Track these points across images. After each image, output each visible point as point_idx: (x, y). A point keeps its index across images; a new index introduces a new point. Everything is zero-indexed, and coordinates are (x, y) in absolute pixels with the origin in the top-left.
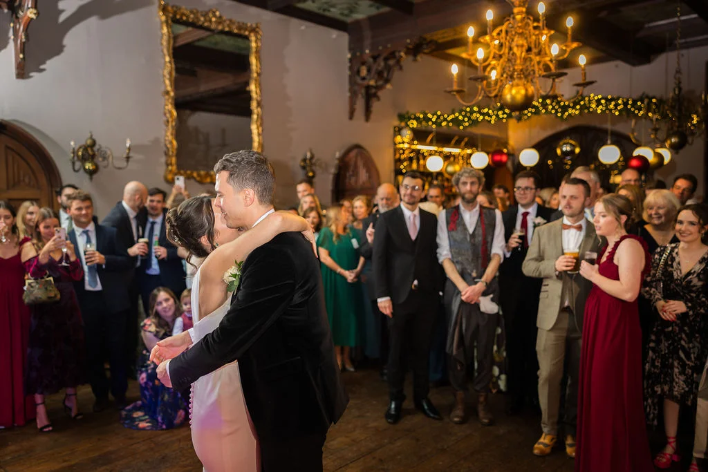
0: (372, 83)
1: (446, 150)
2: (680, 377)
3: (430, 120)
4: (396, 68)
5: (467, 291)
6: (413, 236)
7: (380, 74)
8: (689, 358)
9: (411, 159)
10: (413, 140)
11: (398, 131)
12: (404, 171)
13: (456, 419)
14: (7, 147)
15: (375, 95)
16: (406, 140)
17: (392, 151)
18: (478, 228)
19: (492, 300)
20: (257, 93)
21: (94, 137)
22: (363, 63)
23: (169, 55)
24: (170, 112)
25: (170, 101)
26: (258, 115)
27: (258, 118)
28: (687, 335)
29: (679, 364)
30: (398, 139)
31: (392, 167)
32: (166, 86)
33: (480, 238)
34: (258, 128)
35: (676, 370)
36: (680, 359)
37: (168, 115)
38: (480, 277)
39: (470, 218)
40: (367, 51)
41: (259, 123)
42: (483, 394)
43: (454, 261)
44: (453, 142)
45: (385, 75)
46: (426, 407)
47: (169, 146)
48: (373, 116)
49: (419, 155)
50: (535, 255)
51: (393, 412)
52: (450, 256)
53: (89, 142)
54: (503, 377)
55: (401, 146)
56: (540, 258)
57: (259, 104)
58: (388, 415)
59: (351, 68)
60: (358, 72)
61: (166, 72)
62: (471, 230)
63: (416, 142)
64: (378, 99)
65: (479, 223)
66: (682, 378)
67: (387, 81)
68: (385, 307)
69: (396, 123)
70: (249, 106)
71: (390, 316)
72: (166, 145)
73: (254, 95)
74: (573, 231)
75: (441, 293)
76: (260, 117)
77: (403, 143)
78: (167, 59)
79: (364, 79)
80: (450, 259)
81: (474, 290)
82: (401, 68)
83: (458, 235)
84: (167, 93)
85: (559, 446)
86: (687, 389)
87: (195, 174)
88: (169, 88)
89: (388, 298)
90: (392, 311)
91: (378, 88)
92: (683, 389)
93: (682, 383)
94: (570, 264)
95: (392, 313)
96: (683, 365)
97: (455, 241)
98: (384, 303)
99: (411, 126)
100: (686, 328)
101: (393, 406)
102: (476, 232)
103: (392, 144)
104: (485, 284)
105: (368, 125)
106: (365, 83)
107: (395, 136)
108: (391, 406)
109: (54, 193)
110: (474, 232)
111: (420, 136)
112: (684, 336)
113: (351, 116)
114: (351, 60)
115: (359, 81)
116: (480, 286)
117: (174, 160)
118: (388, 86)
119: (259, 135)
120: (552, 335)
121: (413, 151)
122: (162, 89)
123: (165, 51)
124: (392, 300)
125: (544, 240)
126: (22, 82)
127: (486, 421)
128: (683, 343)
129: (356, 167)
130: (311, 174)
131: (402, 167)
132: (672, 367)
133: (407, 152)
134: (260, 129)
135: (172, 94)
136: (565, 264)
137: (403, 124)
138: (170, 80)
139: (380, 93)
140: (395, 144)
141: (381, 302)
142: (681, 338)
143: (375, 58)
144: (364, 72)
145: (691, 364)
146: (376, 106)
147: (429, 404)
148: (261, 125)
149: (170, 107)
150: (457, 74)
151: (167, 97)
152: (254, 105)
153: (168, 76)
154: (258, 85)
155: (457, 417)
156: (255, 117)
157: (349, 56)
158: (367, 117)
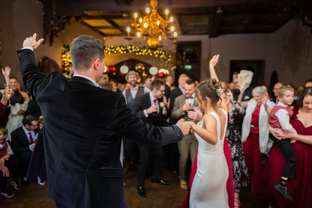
0: (57, 29)
4: (67, 24)
7: (59, 26)
11: (64, 52)
15: (56, 34)
16: (68, 57)
22: (52, 19)
30: (64, 56)
40: (54, 13)
45: (61, 26)
48: (54, 44)
55: (65, 60)
59: (44, 20)
60: (49, 22)
64: (57, 36)
67: (62, 29)
69: (63, 48)
77: (66, 58)
79: (52, 26)
82: (70, 24)
105: (51, 48)
106: (53, 28)
107: (62, 54)
113: (44, 43)
114: (44, 16)
118: (63, 31)
133: (68, 63)
137: (66, 50)
139: (58, 34)
140: (62, 58)
143: (58, 17)
144: (52, 22)
146: (55, 39)
157: (44, 14)
158: (51, 44)
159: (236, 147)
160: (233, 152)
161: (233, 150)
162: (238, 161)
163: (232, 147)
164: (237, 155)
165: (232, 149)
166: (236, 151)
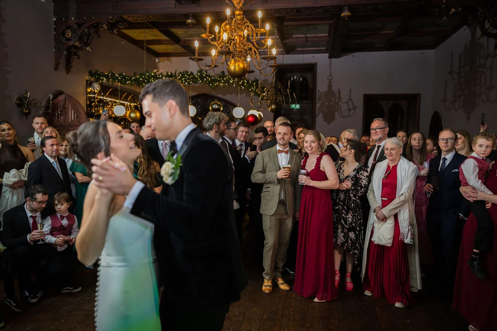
1: (123, 102)
2: (341, 234)
4: (95, 36)
8: (346, 223)
10: (101, 92)
11: (90, 84)
16: (96, 91)
17: (84, 98)
22: (69, 28)
28: (345, 210)
29: (341, 227)
35: (340, 230)
36: (342, 224)
40: (73, 19)
44: (124, 96)
45: (85, 40)
48: (73, 69)
50: (260, 169)
56: (264, 171)
59: (55, 29)
66: (342, 234)
67: (87, 44)
69: (87, 77)
74: (283, 154)
79: (69, 40)
85: (275, 285)
86: (344, 240)
91: (81, 48)
92: (342, 240)
93: (342, 237)
94: (287, 174)
96: (343, 228)
100: (345, 207)
103: (85, 93)
105: (68, 76)
106: (71, 43)
107: (87, 86)
112: (344, 211)
113: (56, 68)
114: (56, 23)
118: (88, 49)
120: (274, 218)
125: (266, 160)
128: (343, 215)
129: (64, 108)
130: (27, 111)
132: (337, 228)
136: (285, 174)
137: (93, 79)
139: (80, 53)
142: (343, 213)
143: (80, 25)
144: (69, 34)
145: (347, 227)
157: (55, 19)
158: (68, 71)
159: (352, 215)
160: (349, 221)
161: (349, 218)
162: (355, 233)
163: (347, 215)
164: (354, 225)
165: (347, 217)
166: (353, 220)
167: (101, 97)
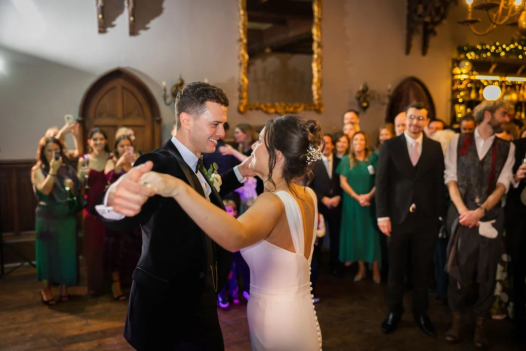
0: (428, 19)
1: (509, 79)
3: (489, 51)
5: (465, 215)
6: (414, 160)
7: (438, 11)
9: (470, 89)
10: (472, 71)
11: (457, 63)
12: (460, 100)
13: (449, 338)
14: (123, 88)
15: (432, 31)
16: (464, 71)
17: (449, 82)
18: (488, 156)
19: (494, 225)
20: (317, 36)
21: (183, 78)
22: (420, 2)
23: (243, 9)
24: (243, 56)
25: (244, 46)
26: (318, 55)
27: (318, 57)
30: (457, 70)
31: (449, 96)
32: (240, 35)
33: (490, 167)
34: (318, 66)
37: (241, 58)
38: (483, 202)
39: (483, 146)
41: (319, 61)
42: (481, 318)
43: (458, 185)
44: (520, 71)
45: (442, 11)
46: (423, 323)
47: (242, 83)
48: (430, 50)
49: (479, 86)
51: (389, 323)
52: (456, 179)
53: (179, 82)
54: (511, 304)
55: (459, 77)
57: (319, 46)
58: (384, 324)
59: (409, 8)
60: (415, 11)
61: (240, 24)
62: (481, 156)
63: (475, 73)
64: (435, 34)
65: (491, 152)
67: (444, 17)
68: (384, 227)
69: (455, 55)
70: (311, 47)
71: (388, 235)
72: (239, 83)
73: (315, 38)
75: (440, 219)
76: (320, 57)
77: (462, 74)
78: (242, 12)
79: (420, 16)
80: (455, 182)
81: (471, 215)
83: (467, 160)
84: (241, 40)
87: (262, 106)
88: (243, 36)
89: (387, 219)
90: (390, 230)
91: (435, 23)
95: (391, 233)
97: (463, 165)
98: (383, 223)
99: (470, 58)
101: (391, 317)
102: (486, 160)
103: (450, 75)
104: (483, 211)
105: (426, 59)
107: (453, 67)
108: (389, 316)
109: (155, 123)
110: (484, 159)
111: (480, 66)
113: (408, 51)
115: (416, 18)
116: (478, 212)
117: (245, 94)
118: (445, 22)
119: (318, 71)
121: (471, 81)
122: (237, 37)
123: (240, 6)
124: (391, 220)
126: (133, 38)
127: (479, 345)
129: (408, 97)
130: (365, 104)
131: (458, 96)
133: (465, 83)
134: (320, 67)
135: (245, 41)
137: (462, 56)
138: (244, 29)
139: (437, 29)
140: (453, 75)
141: (380, 222)
144: (420, 10)
146: (433, 41)
147: (427, 319)
148: (321, 63)
149: (243, 52)
150: (472, 4)
151: (241, 43)
152: (315, 46)
153: (241, 26)
154: (319, 29)
155: (450, 336)
156: (315, 56)
158: (424, 51)
167: (472, 78)
